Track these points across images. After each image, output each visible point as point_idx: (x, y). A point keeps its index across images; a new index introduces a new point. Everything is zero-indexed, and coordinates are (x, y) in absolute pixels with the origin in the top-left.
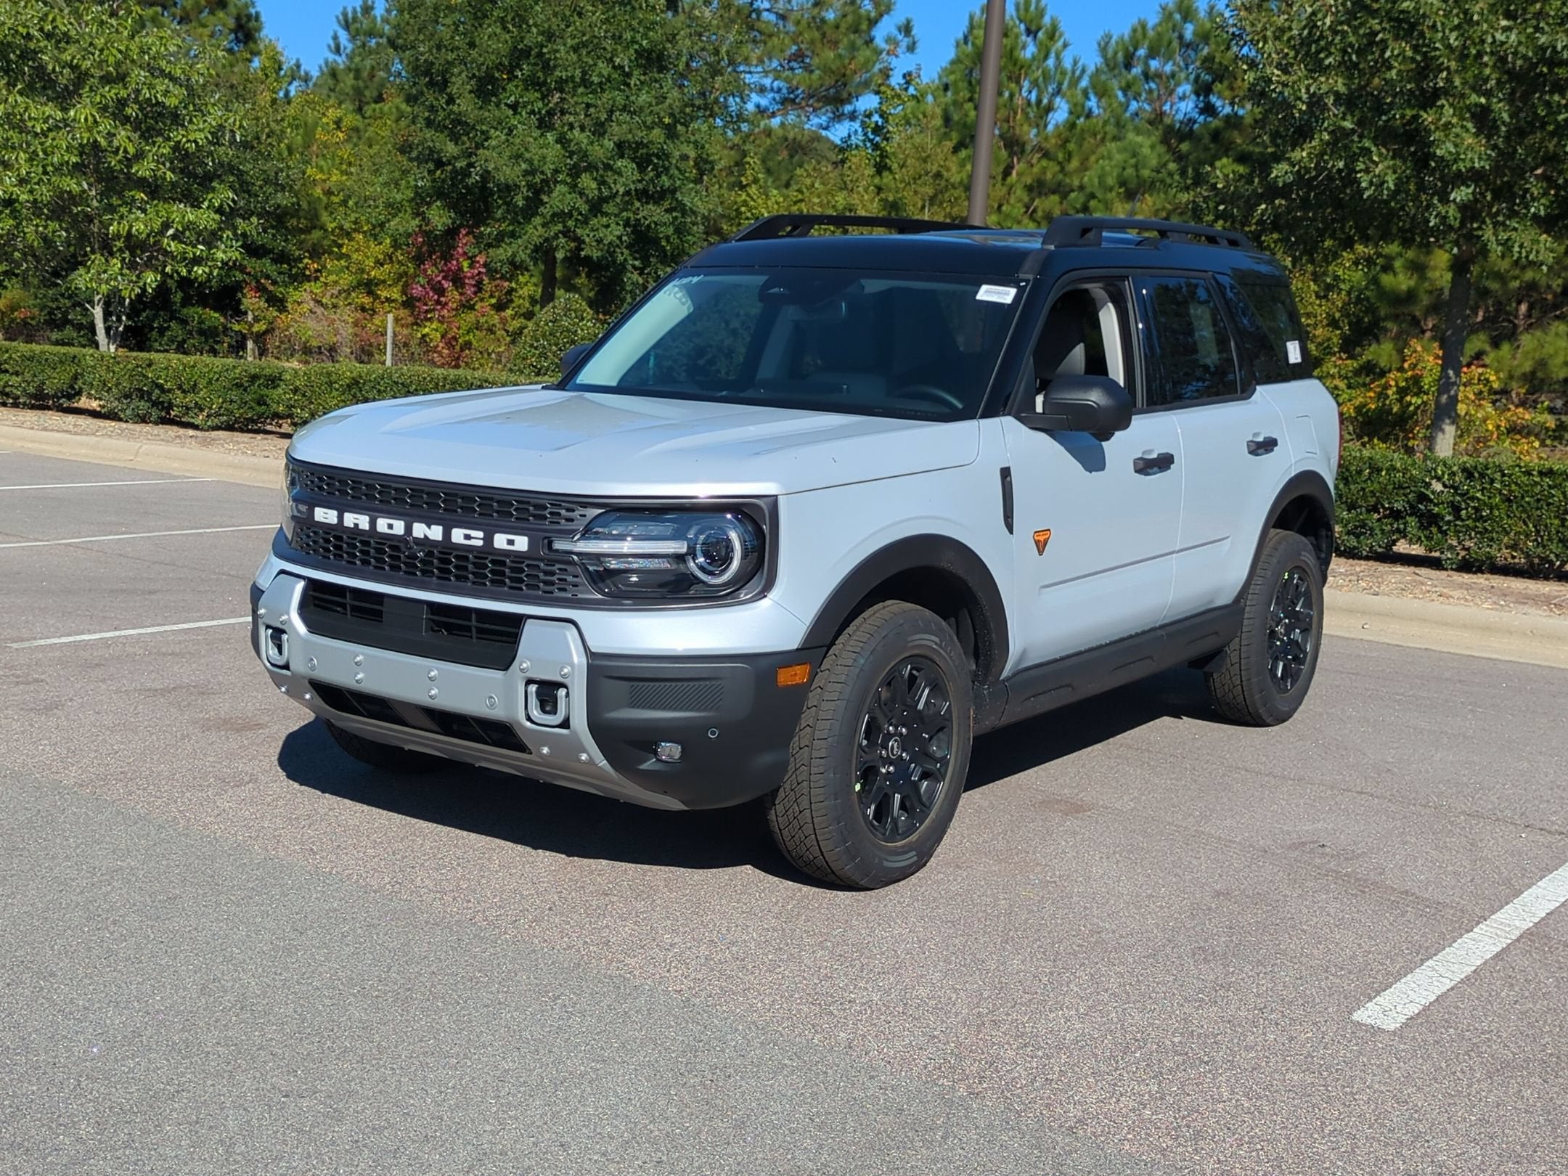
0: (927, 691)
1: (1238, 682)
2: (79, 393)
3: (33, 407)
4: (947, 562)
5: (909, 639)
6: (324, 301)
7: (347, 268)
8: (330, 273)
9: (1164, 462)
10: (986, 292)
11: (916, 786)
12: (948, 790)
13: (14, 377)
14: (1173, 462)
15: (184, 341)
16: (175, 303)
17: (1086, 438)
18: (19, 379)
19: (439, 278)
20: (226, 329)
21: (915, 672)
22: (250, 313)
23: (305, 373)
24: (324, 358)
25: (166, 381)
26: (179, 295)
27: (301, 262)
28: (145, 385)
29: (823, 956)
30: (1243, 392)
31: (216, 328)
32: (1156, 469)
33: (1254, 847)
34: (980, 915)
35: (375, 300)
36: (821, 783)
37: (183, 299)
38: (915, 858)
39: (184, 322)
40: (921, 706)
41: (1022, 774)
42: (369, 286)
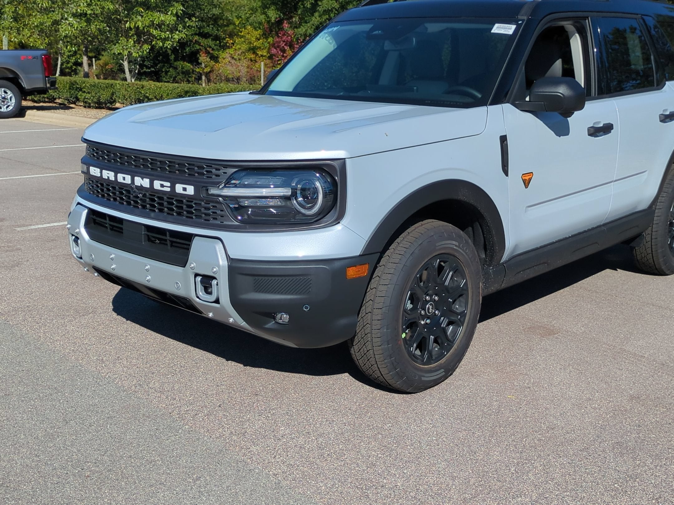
0: (451, 273)
1: (650, 252)
2: (115, 101)
3: (96, 108)
4: (463, 196)
5: (437, 245)
6: (235, 57)
7: (245, 42)
8: (237, 44)
9: (607, 129)
10: (497, 28)
11: (444, 331)
12: (466, 330)
13: (88, 95)
14: (613, 129)
15: (176, 77)
16: (172, 60)
17: (557, 116)
18: (90, 95)
19: (283, 45)
20: (193, 71)
21: (442, 263)
22: (203, 63)
23: (208, 90)
24: (235, 83)
25: (150, 95)
26: (173, 56)
27: (225, 40)
28: (141, 97)
29: (375, 446)
30: (658, 85)
31: (189, 70)
32: (601, 133)
33: (656, 361)
34: (479, 413)
35: (256, 56)
36: (379, 335)
37: (174, 58)
38: (444, 373)
39: (175, 68)
40: (447, 283)
41: (520, 308)
42: (253, 50)
